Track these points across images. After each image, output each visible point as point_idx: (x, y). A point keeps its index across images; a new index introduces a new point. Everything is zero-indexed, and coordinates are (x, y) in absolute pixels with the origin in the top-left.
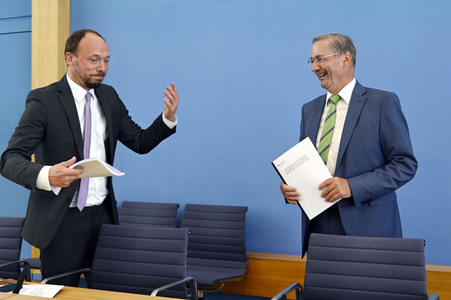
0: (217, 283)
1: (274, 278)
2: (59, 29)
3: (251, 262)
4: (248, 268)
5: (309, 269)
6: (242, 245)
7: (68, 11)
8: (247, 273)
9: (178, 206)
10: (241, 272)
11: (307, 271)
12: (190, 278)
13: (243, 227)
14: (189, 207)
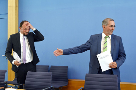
0: (60, 87)
1: (76, 86)
2: (15, 17)
3: (69, 81)
4: (68, 83)
5: (86, 83)
6: (67, 77)
7: (18, 12)
8: (68, 85)
9: (49, 66)
10: (66, 84)
11: (85, 84)
12: (52, 86)
13: (67, 72)
14: (52, 67)
